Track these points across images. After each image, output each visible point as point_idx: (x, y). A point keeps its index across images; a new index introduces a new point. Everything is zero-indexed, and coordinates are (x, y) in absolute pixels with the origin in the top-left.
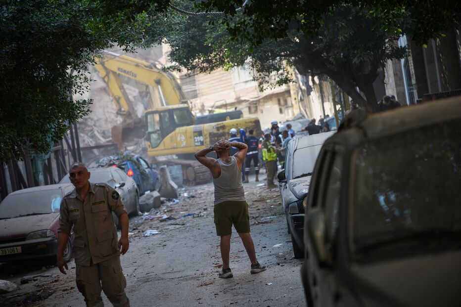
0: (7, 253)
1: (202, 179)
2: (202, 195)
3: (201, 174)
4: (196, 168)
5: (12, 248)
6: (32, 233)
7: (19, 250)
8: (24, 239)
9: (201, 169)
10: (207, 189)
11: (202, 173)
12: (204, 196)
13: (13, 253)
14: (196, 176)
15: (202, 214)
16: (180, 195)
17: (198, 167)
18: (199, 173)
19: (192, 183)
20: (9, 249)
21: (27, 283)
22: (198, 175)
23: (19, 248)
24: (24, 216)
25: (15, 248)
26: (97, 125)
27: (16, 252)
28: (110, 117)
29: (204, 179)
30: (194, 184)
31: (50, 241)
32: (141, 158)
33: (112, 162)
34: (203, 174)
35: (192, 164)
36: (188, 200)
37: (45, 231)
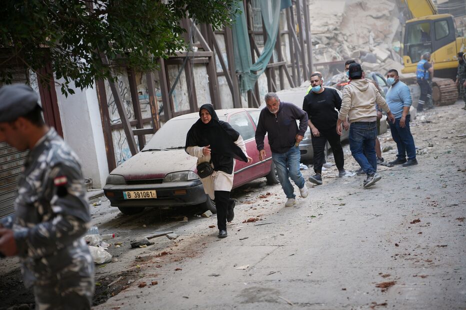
0: (141, 197)
1: (448, 100)
2: (441, 119)
3: (446, 94)
4: (441, 87)
5: (146, 192)
6: (171, 174)
7: (153, 194)
8: (160, 181)
9: (447, 89)
10: (450, 112)
11: (448, 92)
12: (443, 121)
13: (147, 197)
14: (441, 96)
15: (425, 150)
16: (415, 119)
17: (444, 86)
18: (444, 93)
19: (437, 104)
20: (143, 192)
21: (138, 247)
22: (443, 94)
23: (154, 192)
24: (175, 148)
25: (149, 191)
26: (349, 40)
27: (151, 197)
28: (362, 32)
29: (451, 99)
30: (438, 105)
31: (192, 186)
32: (378, 75)
33: (344, 80)
34: (450, 94)
35: (438, 83)
36: (421, 125)
37: (187, 172)
